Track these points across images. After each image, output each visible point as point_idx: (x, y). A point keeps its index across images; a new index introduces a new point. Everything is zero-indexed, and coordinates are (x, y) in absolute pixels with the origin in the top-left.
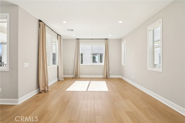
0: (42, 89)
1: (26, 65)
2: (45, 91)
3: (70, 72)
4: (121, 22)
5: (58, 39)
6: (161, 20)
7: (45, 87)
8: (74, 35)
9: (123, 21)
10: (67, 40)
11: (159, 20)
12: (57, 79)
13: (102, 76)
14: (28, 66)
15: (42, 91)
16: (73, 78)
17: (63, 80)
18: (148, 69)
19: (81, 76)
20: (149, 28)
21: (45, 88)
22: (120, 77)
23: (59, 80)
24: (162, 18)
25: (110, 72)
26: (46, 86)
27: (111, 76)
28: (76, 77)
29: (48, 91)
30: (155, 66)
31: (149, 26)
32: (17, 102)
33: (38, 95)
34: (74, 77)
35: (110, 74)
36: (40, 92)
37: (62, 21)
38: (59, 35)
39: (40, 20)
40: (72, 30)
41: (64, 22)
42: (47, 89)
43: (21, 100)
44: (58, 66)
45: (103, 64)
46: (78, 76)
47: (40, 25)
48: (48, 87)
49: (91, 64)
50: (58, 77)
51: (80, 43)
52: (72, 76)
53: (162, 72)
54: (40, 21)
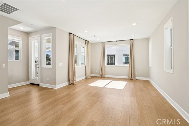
0: (71, 82)
1: (61, 64)
3: (97, 71)
4: (134, 24)
5: (85, 44)
8: (98, 40)
9: (136, 23)
10: (94, 44)
12: (85, 77)
13: (127, 77)
14: (62, 65)
15: (72, 83)
16: (98, 77)
17: (90, 78)
18: (165, 70)
19: (106, 76)
22: (147, 79)
23: (87, 78)
24: (173, 16)
25: (136, 74)
26: (74, 80)
27: (137, 78)
28: (102, 76)
29: (75, 84)
32: (55, 87)
33: (68, 86)
34: (100, 77)
35: (136, 76)
36: (70, 84)
37: (85, 31)
38: (86, 41)
40: (95, 36)
41: (86, 32)
42: (75, 82)
43: (58, 87)
44: (86, 67)
47: (70, 36)
50: (86, 75)
51: (105, 46)
52: (98, 75)
53: (173, 73)
54: (70, 33)
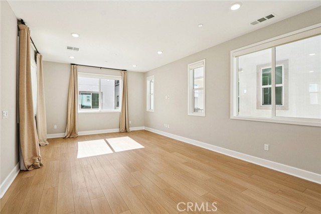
1: (6, 114)
2: (35, 167)
3: (55, 127)
4: (160, 53)
6: (204, 60)
7: (34, 158)
8: (72, 57)
9: (163, 52)
11: (202, 61)
13: (117, 130)
15: (30, 167)
16: (64, 138)
17: (47, 143)
18: (189, 114)
19: (80, 133)
20: (190, 66)
21: (34, 160)
22: (143, 128)
23: (40, 145)
24: (206, 59)
25: (130, 122)
26: (37, 156)
27: (131, 129)
28: (72, 136)
29: (41, 165)
30: (195, 110)
31: (190, 64)
34: (67, 137)
35: (130, 125)
36: (22, 171)
38: (38, 52)
39: (22, 20)
41: (75, 35)
42: (38, 161)
45: (119, 109)
46: (75, 133)
47: (19, 30)
48: (40, 158)
49: (98, 111)
52: (62, 135)
53: (205, 116)
